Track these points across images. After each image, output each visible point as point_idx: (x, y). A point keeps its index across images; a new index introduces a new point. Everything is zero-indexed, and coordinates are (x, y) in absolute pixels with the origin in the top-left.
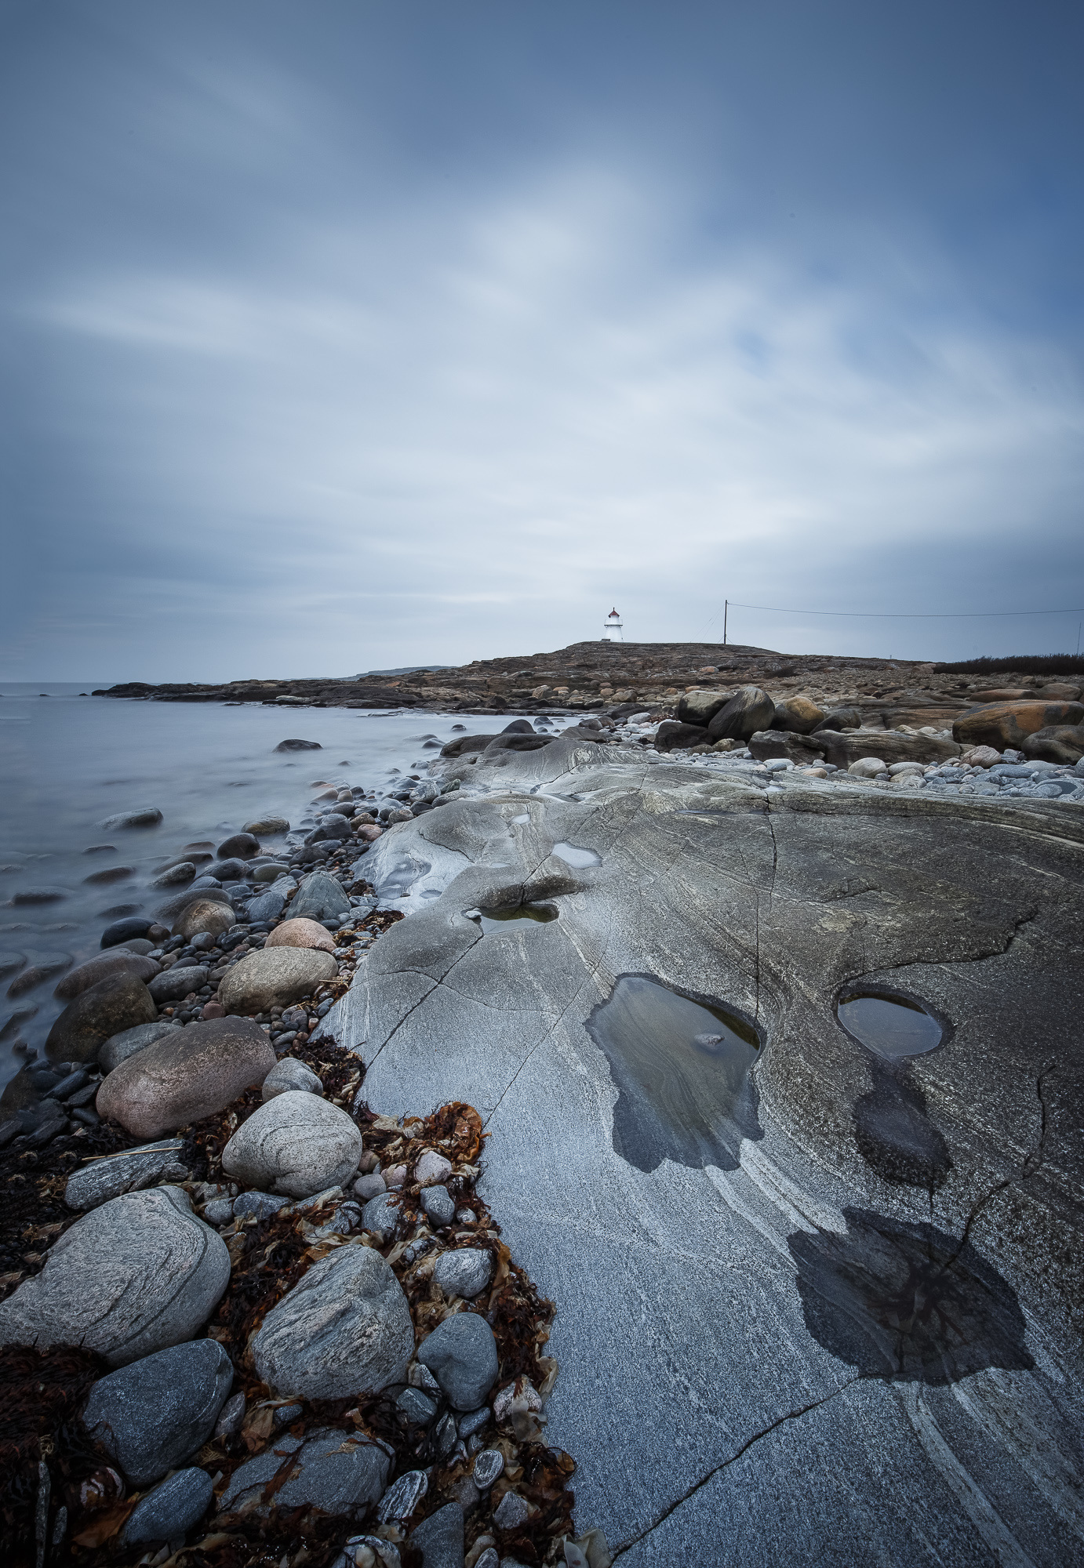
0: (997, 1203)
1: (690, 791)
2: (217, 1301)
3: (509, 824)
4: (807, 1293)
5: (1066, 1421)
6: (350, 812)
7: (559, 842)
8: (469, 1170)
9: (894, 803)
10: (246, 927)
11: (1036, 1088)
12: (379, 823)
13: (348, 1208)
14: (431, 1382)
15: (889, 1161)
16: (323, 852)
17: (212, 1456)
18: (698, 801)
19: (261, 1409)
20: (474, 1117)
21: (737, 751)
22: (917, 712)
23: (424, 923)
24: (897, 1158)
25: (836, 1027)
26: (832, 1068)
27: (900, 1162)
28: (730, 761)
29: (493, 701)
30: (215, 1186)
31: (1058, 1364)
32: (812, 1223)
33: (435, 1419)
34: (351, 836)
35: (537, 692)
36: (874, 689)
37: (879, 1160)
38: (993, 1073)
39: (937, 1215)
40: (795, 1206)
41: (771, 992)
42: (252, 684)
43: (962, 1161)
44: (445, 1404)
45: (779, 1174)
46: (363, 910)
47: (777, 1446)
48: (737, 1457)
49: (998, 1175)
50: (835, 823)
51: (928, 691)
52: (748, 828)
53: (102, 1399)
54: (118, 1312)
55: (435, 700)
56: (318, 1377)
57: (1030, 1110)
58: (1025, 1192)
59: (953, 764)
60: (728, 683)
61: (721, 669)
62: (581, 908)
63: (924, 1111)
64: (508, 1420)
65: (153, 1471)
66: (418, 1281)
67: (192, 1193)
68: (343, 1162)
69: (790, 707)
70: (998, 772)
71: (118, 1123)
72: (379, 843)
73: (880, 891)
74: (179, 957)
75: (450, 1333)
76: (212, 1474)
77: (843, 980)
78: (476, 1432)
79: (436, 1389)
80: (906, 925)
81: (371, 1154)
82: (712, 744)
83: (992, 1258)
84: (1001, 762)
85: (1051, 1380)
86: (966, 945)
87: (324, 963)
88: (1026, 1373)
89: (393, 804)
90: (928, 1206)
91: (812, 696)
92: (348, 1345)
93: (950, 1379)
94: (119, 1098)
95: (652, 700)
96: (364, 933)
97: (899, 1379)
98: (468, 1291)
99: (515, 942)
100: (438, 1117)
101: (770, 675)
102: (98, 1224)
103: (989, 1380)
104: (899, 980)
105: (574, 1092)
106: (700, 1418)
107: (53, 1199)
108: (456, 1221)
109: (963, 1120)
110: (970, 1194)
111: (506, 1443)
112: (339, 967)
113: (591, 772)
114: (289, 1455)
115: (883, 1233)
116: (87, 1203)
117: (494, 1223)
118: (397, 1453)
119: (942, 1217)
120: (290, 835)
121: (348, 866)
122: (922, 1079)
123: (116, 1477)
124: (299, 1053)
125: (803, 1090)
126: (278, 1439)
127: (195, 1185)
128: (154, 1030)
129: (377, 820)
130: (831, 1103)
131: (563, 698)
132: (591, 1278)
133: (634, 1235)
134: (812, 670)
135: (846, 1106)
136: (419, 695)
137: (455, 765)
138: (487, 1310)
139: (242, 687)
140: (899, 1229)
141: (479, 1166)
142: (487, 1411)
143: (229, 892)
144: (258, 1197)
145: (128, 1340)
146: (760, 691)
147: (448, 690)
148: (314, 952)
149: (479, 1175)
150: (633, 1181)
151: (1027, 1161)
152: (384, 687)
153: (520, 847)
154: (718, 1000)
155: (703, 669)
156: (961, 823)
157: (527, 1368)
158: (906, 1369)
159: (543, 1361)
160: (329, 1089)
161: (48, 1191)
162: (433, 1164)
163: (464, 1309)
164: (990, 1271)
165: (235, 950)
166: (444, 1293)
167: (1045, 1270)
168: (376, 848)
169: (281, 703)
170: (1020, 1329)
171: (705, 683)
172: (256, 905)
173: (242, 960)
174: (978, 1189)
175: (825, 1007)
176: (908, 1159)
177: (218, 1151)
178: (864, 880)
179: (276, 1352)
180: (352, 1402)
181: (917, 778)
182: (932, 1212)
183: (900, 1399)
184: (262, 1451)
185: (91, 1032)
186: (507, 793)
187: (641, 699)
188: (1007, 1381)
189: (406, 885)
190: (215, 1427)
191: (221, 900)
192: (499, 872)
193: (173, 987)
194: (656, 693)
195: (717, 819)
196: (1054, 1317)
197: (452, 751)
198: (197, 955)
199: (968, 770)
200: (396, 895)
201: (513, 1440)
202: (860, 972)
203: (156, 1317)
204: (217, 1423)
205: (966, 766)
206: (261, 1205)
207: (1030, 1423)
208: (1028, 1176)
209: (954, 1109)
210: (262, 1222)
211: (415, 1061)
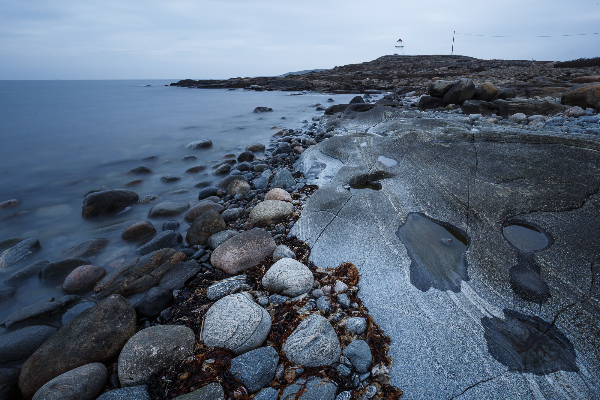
0: (569, 311)
1: (438, 131)
2: (269, 332)
3: (358, 147)
4: (488, 340)
5: (591, 391)
6: (289, 141)
7: (381, 155)
8: (355, 288)
9: (533, 138)
10: (255, 191)
11: (590, 267)
12: (302, 146)
13: (311, 301)
14: (349, 363)
15: (523, 293)
16: (281, 159)
17: (276, 384)
18: (441, 136)
19: (290, 369)
20: (354, 269)
21: (456, 110)
22: (544, 89)
23: (328, 191)
24: (527, 291)
25: (503, 238)
26: (501, 255)
27: (528, 293)
28: (453, 115)
29: (344, 87)
30: (261, 292)
31: (589, 371)
32: (490, 314)
33: (351, 375)
34: (291, 152)
35: (364, 82)
36: (523, 77)
37: (520, 292)
38: (571, 259)
39: (542, 314)
40: (484, 307)
41: (473, 222)
42: (239, 80)
43: (555, 294)
44: (354, 370)
45: (477, 295)
46: (301, 184)
47: (477, 391)
48: (462, 394)
49: (571, 301)
50: (505, 147)
51: (550, 77)
52: (465, 149)
53: (235, 365)
54: (235, 336)
55: (319, 86)
56: (309, 360)
57: (587, 275)
58: (582, 308)
59: (559, 115)
60: (452, 75)
61: (449, 68)
62: (392, 185)
63: (539, 273)
64: (377, 376)
65: (256, 388)
66: (340, 328)
67: (253, 295)
68: (307, 284)
69: (482, 87)
70: (582, 119)
71: (221, 268)
72: (304, 155)
73: (524, 179)
74: (231, 203)
75: (354, 347)
76: (277, 389)
77: (506, 218)
78: (366, 380)
79: (350, 365)
80: (536, 194)
81: (317, 281)
82: (444, 107)
83: (564, 331)
84: (584, 114)
85: (585, 377)
86: (563, 204)
87: (289, 207)
88: (575, 373)
89: (307, 137)
90: (539, 310)
91: (492, 81)
92: (318, 350)
93: (545, 373)
94: (220, 260)
95: (416, 85)
96: (303, 194)
97: (524, 372)
98: (359, 332)
99: (366, 199)
100: (340, 268)
101: (473, 70)
102: (221, 306)
103: (560, 375)
104: (531, 219)
105: (393, 260)
106: (448, 380)
107: (203, 296)
108: (351, 307)
109: (556, 278)
110: (557, 307)
111: (377, 384)
112: (295, 208)
113: (392, 122)
114: (302, 385)
115: (519, 319)
116: (215, 298)
117: (366, 308)
118: (339, 386)
119: (544, 315)
120: (266, 151)
121: (292, 165)
122: (539, 261)
123: (245, 389)
124: (284, 242)
125: (488, 263)
126: (297, 379)
127: (253, 292)
128: (227, 233)
129: (301, 144)
130: (500, 269)
131: (376, 84)
132: (404, 329)
133: (420, 315)
134: (493, 68)
135: (506, 270)
136: (312, 84)
137: (331, 118)
138: (366, 339)
139: (234, 81)
140: (526, 318)
141: (358, 287)
142: (369, 373)
143: (245, 176)
144: (278, 296)
145: (240, 346)
146: (469, 80)
147: (325, 81)
148: (285, 203)
149: (358, 290)
150: (419, 295)
151: (584, 296)
152: (296, 80)
153: (364, 157)
154: (450, 224)
155: (441, 68)
156: (565, 147)
157: (383, 359)
158: (527, 369)
159: (388, 357)
160: (298, 257)
161: (200, 294)
162: (341, 286)
163: (358, 338)
164: (563, 336)
165: (252, 201)
166: (350, 332)
167: (588, 338)
168: (302, 157)
169: (253, 89)
170: (574, 358)
171: (442, 76)
172: (257, 182)
173: (257, 206)
174: (561, 305)
175: (498, 229)
176: (532, 292)
177: (260, 279)
178: (517, 174)
179: (293, 351)
180: (321, 368)
181: (541, 123)
182: (540, 313)
183: (525, 379)
184: (292, 383)
185: (203, 234)
186: (355, 132)
187: (412, 84)
188: (568, 376)
189: (317, 173)
190: (275, 375)
191: (243, 180)
192: (356, 169)
193: (231, 216)
194: (418, 81)
195: (451, 145)
196: (589, 355)
197: (330, 112)
198: (238, 203)
199: (566, 119)
200: (313, 178)
201: (379, 383)
202: (513, 215)
203: (249, 338)
204: (275, 373)
205: (566, 116)
206: (279, 299)
207: (576, 391)
208: (584, 302)
209: (553, 273)
210: (280, 305)
211: (330, 247)
